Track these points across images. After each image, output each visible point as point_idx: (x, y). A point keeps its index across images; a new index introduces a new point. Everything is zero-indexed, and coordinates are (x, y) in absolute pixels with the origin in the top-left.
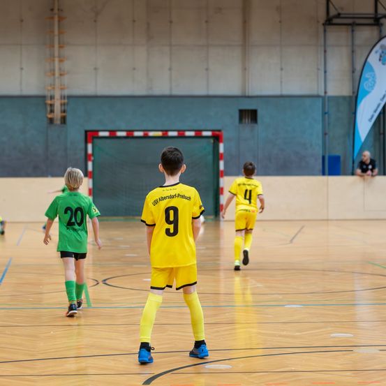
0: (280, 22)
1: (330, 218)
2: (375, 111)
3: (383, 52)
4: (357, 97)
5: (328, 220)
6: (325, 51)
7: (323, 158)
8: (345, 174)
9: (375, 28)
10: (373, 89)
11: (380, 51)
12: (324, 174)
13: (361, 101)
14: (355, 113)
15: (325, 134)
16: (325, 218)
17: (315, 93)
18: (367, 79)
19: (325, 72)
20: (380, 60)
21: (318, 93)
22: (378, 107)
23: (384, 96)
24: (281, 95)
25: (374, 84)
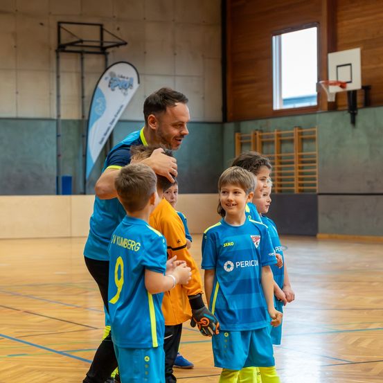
0: (15, 47)
1: (73, 235)
2: (105, 134)
3: (112, 79)
4: (88, 121)
5: (71, 237)
6: (58, 77)
7: (57, 178)
8: (75, 193)
9: (101, 56)
10: (103, 113)
11: (109, 78)
12: (58, 193)
13: (92, 125)
14: (87, 136)
15: (59, 156)
16: (69, 236)
17: (48, 116)
18: (98, 104)
19: (58, 96)
20: (109, 86)
21: (50, 116)
22: (108, 130)
23: (114, 120)
24: (17, 117)
25: (104, 108)
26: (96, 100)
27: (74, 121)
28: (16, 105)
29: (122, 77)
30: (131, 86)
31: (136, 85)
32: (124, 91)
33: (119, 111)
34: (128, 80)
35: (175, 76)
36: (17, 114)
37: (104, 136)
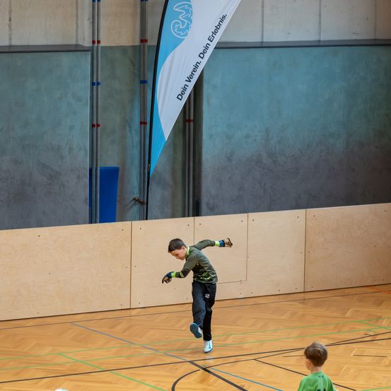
21: (77, 40)
22: (194, 70)
23: (207, 48)
24: (10, 46)
25: (188, 24)
27: (123, 49)
28: (10, 20)
33: (217, 28)
36: (10, 39)
37: (187, 83)
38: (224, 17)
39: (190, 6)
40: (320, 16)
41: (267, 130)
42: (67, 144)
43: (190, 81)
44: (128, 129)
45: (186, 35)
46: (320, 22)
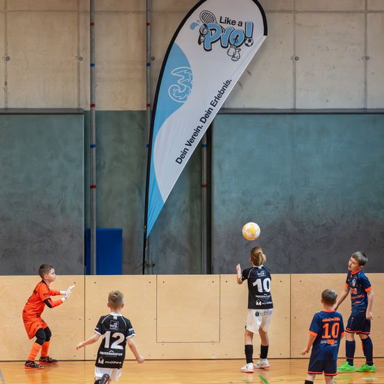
6: (92, 24)
7: (88, 234)
11: (201, 24)
14: (150, 146)
15: (90, 187)
19: (92, 65)
20: (200, 43)
21: (79, 105)
22: (195, 134)
23: (209, 112)
24: (6, 109)
25: (187, 89)
26: (171, 71)
27: (131, 114)
28: (6, 83)
29: (228, 21)
30: (248, 40)
31: (259, 38)
32: (232, 51)
33: (221, 93)
34: (243, 28)
35: (367, 12)
36: (6, 102)
37: (188, 147)
38: (228, 82)
39: (190, 71)
40: (366, 83)
41: (291, 199)
42: (59, 203)
43: (191, 145)
44: (137, 192)
45: (185, 99)
46: (366, 90)
